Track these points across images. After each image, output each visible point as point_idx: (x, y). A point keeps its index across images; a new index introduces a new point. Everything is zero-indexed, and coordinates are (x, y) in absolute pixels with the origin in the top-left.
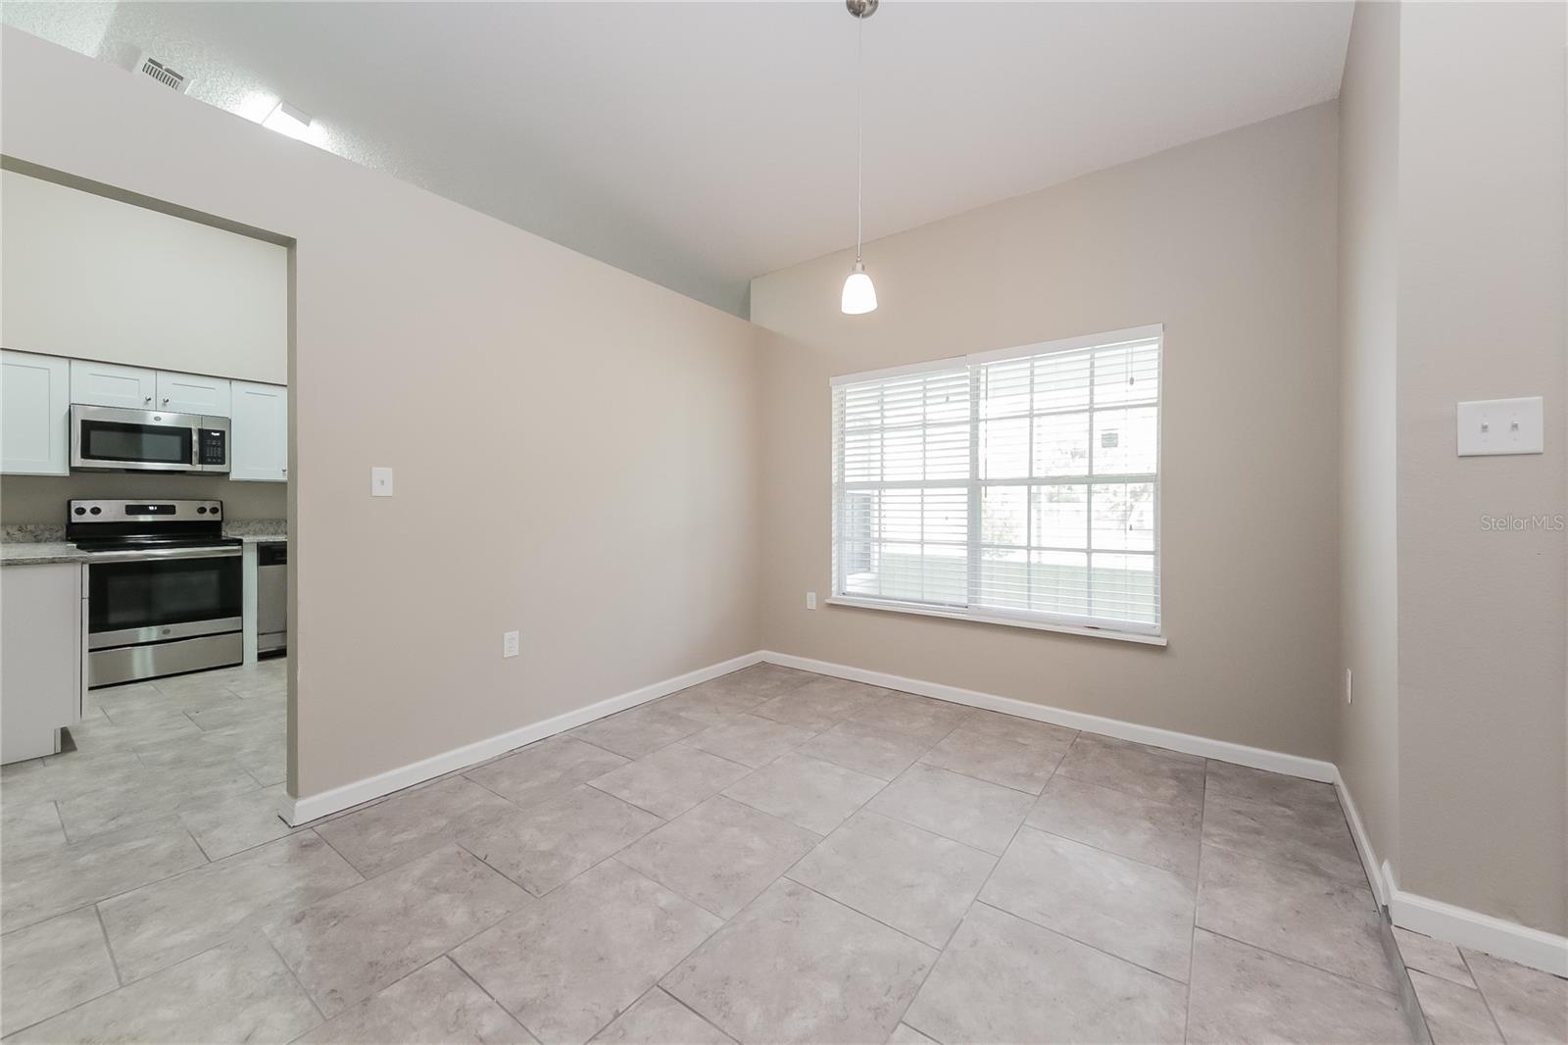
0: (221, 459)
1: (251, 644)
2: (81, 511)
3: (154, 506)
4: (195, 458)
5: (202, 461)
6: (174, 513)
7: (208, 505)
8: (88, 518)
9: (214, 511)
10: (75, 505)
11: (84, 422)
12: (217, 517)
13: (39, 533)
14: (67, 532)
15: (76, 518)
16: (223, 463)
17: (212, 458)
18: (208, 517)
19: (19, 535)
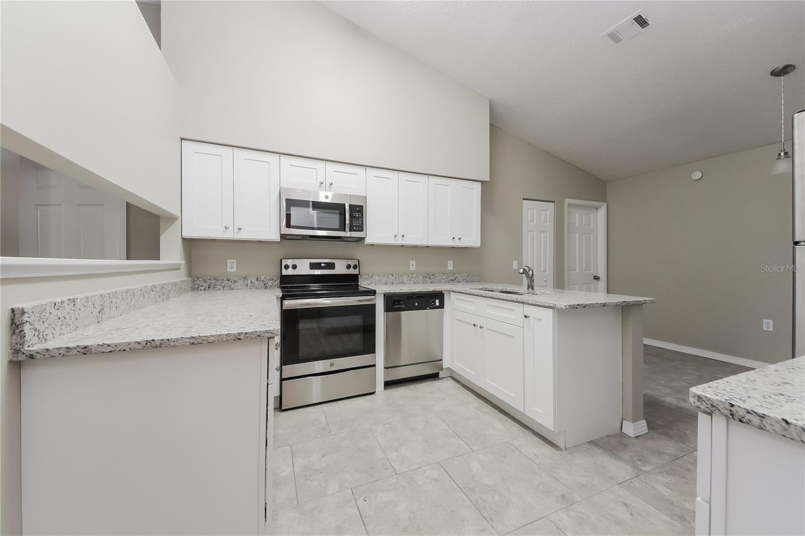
0: (360, 228)
1: (381, 376)
2: (287, 267)
3: (324, 263)
4: (347, 228)
5: (350, 230)
6: (334, 269)
7: (352, 263)
8: (290, 272)
9: (355, 267)
10: (284, 262)
11: (287, 200)
12: (356, 272)
13: (266, 282)
14: (280, 282)
15: (285, 272)
16: (362, 230)
17: (357, 226)
18: (352, 271)
19: (256, 283)
